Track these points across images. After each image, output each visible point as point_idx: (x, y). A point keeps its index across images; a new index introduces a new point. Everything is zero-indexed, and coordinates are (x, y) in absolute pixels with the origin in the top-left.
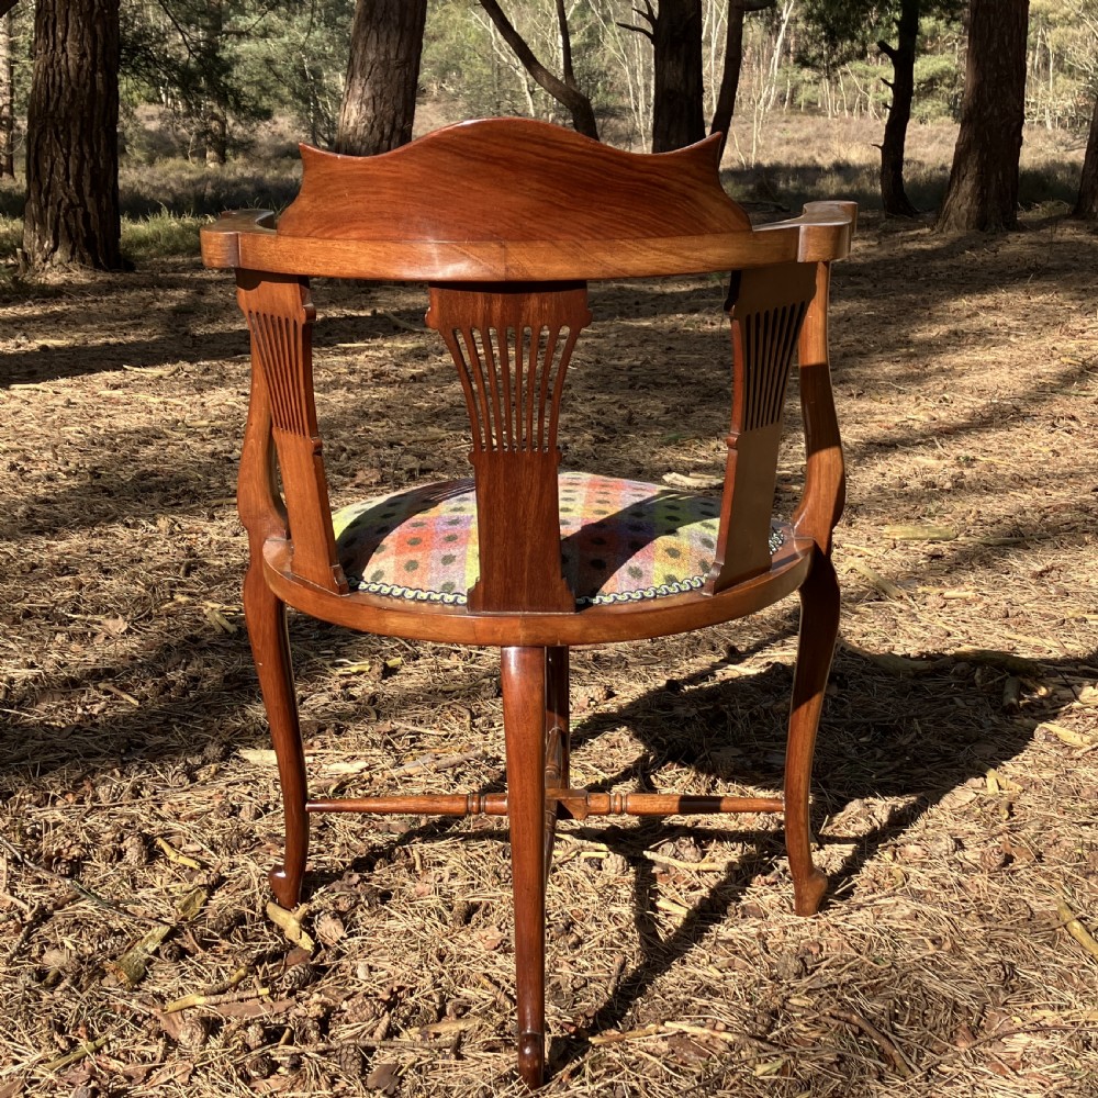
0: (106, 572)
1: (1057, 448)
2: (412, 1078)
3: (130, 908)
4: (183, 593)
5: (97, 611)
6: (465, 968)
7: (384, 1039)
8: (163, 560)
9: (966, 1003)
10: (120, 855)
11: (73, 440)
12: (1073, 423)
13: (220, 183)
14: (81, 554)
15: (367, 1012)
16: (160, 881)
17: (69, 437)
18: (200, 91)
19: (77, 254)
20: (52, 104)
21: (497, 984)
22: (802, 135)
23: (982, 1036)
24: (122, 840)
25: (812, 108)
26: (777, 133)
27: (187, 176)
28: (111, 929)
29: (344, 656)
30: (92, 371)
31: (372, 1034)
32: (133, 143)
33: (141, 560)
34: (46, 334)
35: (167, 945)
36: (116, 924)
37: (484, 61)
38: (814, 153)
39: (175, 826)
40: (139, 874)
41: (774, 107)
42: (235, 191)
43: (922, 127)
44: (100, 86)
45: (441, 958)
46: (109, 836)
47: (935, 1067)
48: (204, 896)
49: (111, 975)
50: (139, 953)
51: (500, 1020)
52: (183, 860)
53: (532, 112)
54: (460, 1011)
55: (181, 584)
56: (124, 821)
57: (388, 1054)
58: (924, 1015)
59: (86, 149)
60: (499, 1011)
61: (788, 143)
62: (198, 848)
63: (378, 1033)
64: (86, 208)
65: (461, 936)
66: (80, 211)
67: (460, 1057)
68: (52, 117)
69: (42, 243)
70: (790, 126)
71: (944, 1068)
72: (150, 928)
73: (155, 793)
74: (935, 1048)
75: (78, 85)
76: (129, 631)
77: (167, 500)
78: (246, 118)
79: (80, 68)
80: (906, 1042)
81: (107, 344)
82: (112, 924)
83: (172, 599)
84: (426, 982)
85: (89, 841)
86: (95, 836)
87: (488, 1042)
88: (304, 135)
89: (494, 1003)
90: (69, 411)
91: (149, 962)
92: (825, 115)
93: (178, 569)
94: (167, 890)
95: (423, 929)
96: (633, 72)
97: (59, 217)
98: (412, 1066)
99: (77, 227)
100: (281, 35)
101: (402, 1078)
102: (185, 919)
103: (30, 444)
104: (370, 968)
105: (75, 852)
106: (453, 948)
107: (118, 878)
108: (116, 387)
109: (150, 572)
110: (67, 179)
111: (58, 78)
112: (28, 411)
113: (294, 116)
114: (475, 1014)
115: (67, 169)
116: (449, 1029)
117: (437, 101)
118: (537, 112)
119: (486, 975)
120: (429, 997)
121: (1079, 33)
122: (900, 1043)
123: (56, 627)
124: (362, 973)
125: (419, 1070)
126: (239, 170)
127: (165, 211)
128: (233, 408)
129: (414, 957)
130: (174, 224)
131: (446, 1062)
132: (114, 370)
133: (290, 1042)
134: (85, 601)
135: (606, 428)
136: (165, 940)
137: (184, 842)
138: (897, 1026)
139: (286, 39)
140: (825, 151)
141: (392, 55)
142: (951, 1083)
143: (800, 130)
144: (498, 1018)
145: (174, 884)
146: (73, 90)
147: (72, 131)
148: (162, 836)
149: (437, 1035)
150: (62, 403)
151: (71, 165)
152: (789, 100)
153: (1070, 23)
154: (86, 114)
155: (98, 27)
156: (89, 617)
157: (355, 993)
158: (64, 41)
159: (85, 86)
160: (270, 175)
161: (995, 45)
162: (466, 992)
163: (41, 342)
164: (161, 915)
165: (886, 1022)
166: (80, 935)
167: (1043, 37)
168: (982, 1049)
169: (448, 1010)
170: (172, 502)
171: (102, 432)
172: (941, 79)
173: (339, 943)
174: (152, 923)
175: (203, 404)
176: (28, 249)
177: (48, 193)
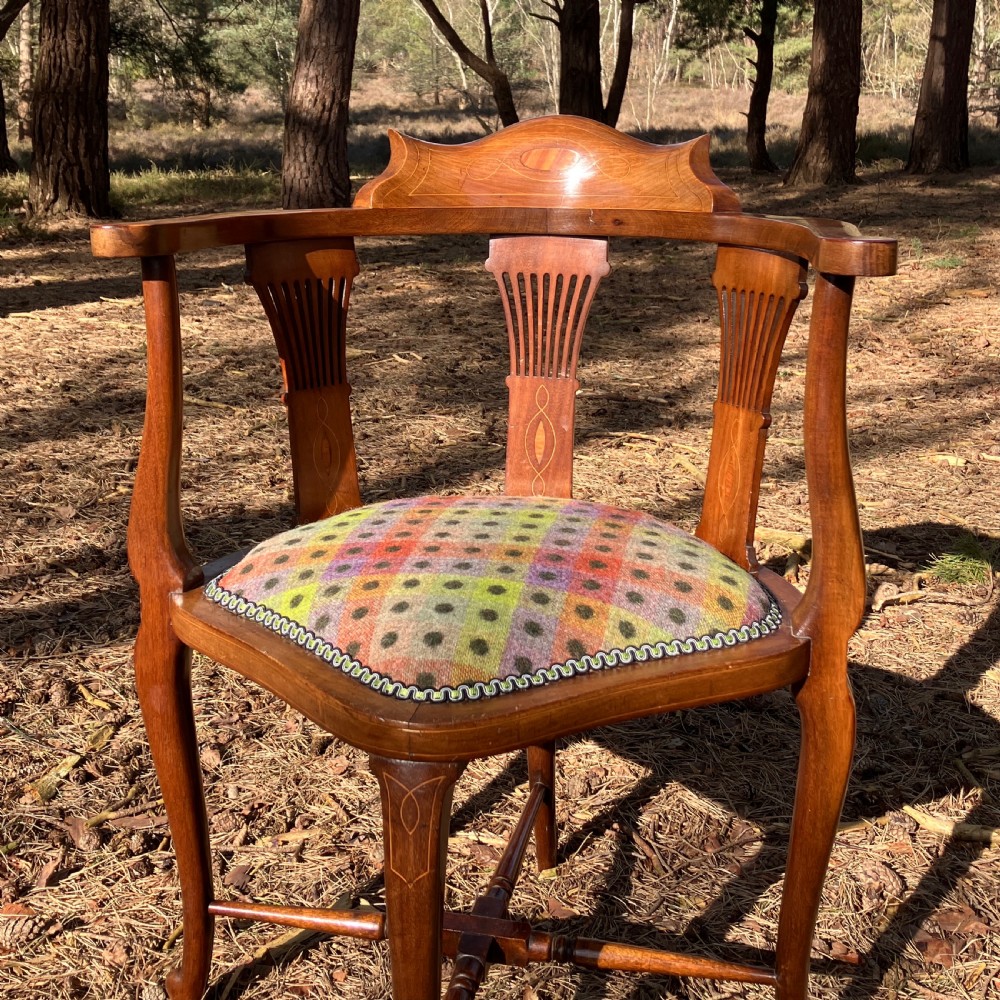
0: (65, 468)
1: (861, 365)
2: (261, 876)
3: (50, 741)
4: (124, 485)
5: (53, 500)
6: (315, 790)
7: (241, 845)
8: (113, 458)
9: (717, 817)
10: (47, 698)
11: (51, 359)
12: (877, 345)
13: (203, 145)
14: (47, 453)
15: (230, 823)
16: (78, 718)
17: (49, 357)
18: (187, 70)
19: (74, 204)
20: (54, 81)
21: (338, 801)
22: (688, 104)
23: (728, 843)
24: (50, 686)
25: (698, 81)
26: (668, 102)
27: (176, 138)
28: (31, 757)
29: (251, 537)
30: (74, 302)
31: (232, 842)
32: (133, 111)
33: (94, 458)
34: (42, 272)
35: (76, 770)
36: (37, 753)
37: (425, 43)
38: (699, 119)
39: (96, 675)
40: (62, 714)
41: (666, 81)
42: (216, 150)
43: (788, 97)
44: (93, 66)
45: (297, 781)
46: (40, 683)
47: (686, 868)
48: (111, 731)
49: (28, 795)
50: (52, 778)
51: (337, 831)
52: (98, 703)
53: (465, 85)
54: (306, 823)
55: (124, 478)
56: (54, 671)
57: (244, 858)
58: (682, 826)
59: (81, 118)
60: (337, 824)
61: (677, 110)
62: (111, 693)
63: (237, 842)
64: (81, 166)
65: (316, 764)
66: (76, 169)
67: (300, 860)
68: (54, 92)
69: (44, 195)
70: (678, 97)
71: (693, 869)
72: (65, 757)
73: (81, 648)
74: (688, 853)
75: (75, 66)
76: (77, 517)
77: (123, 409)
78: (224, 92)
79: (77, 52)
80: (664, 848)
81: (91, 279)
82: (34, 754)
83: (115, 490)
84: (283, 801)
85: (24, 687)
86: (28, 683)
87: (325, 848)
88: (274, 104)
89: (334, 818)
90: (51, 335)
91: (60, 784)
92: (708, 87)
93: (124, 465)
94: (82, 727)
95: (286, 758)
96: (549, 52)
97: (58, 174)
98: (262, 867)
99: (73, 182)
100: (256, 22)
101: (253, 876)
102: (93, 750)
103: (15, 362)
104: (239, 790)
105: (11, 695)
106: (308, 773)
107: (44, 717)
108: (92, 315)
109: (100, 468)
110: (66, 143)
111: (58, 60)
112: (18, 334)
113: (266, 89)
114: (319, 826)
115: (65, 135)
116: (295, 837)
117: (386, 76)
118: (469, 85)
119: (333, 795)
120: (283, 813)
121: (917, 19)
122: (659, 849)
123: (18, 513)
124: (232, 794)
125: (267, 870)
126: (221, 133)
127: (155, 169)
129: (276, 780)
130: (162, 179)
131: (289, 864)
132: (93, 301)
133: (166, 848)
134: (44, 492)
135: (493, 348)
136: (76, 766)
137: (100, 687)
138: (660, 836)
139: (260, 26)
140: (708, 117)
141: (332, 41)
142: (695, 881)
143: (688, 99)
144: (336, 829)
145: (88, 722)
146: (71, 70)
147: (70, 104)
148: (83, 683)
149: (285, 843)
150: (47, 328)
151: (69, 131)
152: (679, 76)
153: (911, 11)
154: (82, 89)
155: (92, 19)
156: (46, 505)
157: (224, 809)
158: (64, 29)
159: (80, 67)
160: (246, 137)
161: (835, 32)
162: (314, 809)
163: (36, 278)
164: (74, 747)
165: (650, 831)
166: (7, 762)
167: (889, 23)
168: (726, 854)
169: (296, 822)
170: (127, 410)
171: (76, 352)
172: (805, 57)
173: (216, 769)
174: (66, 753)
176: (33, 201)
177: (49, 154)
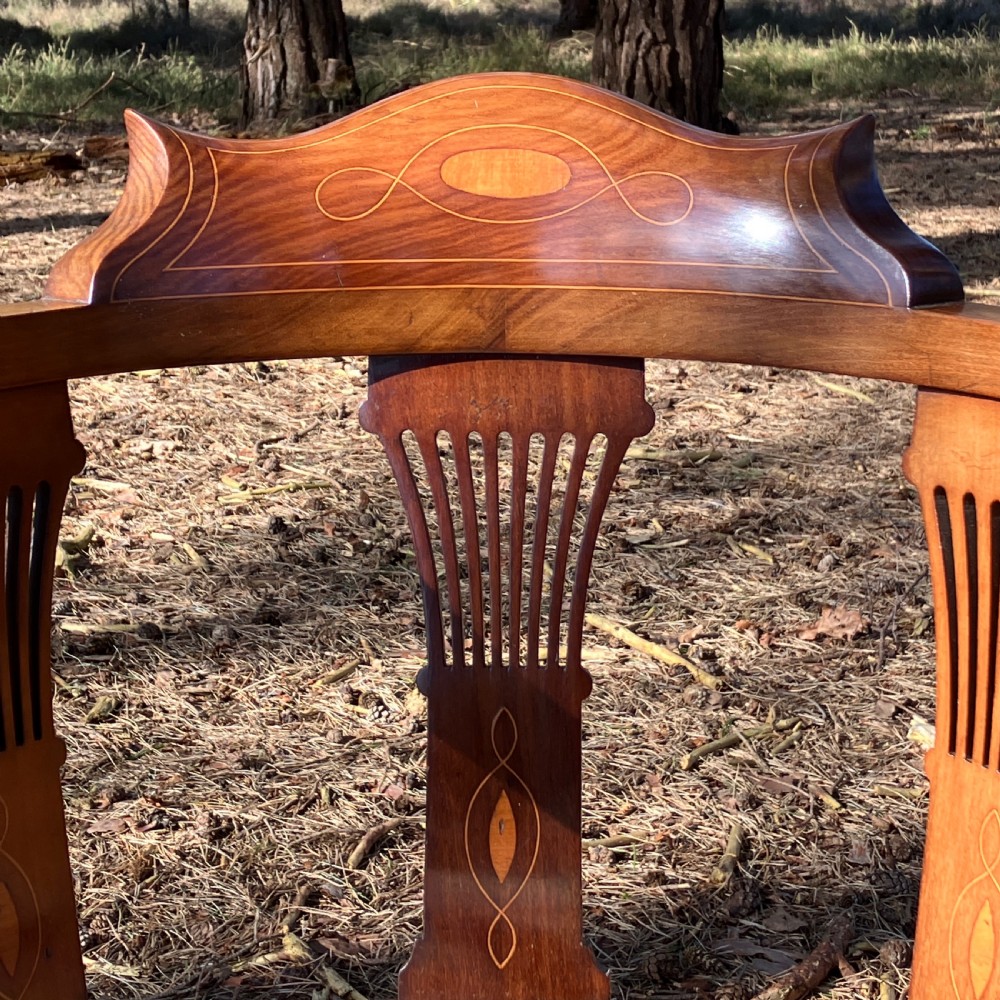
64: (674, 45)
66: (665, 50)
97: (637, 57)
99: (660, 72)
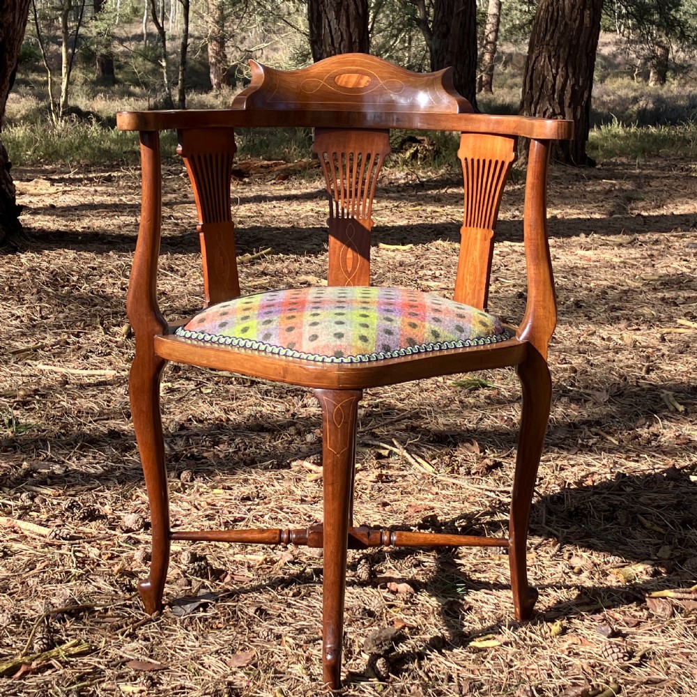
0: (591, 365)
4: (645, 383)
5: (587, 387)
8: (630, 362)
10: (614, 519)
13: (659, 100)
16: (640, 536)
18: (653, 23)
19: (554, 152)
20: (549, 35)
24: (614, 511)
27: (632, 94)
33: (614, 361)
39: (648, 510)
40: (627, 531)
44: (587, 20)
46: (606, 508)
49: (612, 575)
52: (655, 528)
55: (644, 378)
56: (615, 502)
59: (570, 70)
68: (548, 45)
75: (570, 20)
76: (609, 401)
77: (630, 326)
78: (689, 47)
79: (573, 6)
81: (579, 219)
83: (638, 386)
85: (593, 508)
86: (597, 507)
93: (641, 368)
94: (644, 542)
108: (588, 249)
109: (621, 368)
110: (553, 93)
111: (556, 14)
115: (554, 85)
123: (560, 393)
127: (615, 122)
128: (677, 269)
130: (622, 132)
134: (578, 380)
146: (566, 24)
147: (561, 56)
148: (640, 514)
151: (557, 82)
154: (574, 42)
156: (582, 390)
159: (575, 20)
166: (592, 553)
170: (634, 328)
171: (579, 278)
175: (653, 265)
177: (537, 104)
